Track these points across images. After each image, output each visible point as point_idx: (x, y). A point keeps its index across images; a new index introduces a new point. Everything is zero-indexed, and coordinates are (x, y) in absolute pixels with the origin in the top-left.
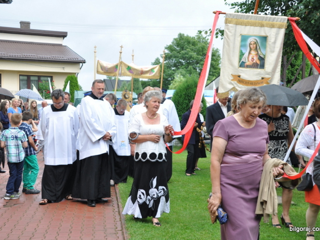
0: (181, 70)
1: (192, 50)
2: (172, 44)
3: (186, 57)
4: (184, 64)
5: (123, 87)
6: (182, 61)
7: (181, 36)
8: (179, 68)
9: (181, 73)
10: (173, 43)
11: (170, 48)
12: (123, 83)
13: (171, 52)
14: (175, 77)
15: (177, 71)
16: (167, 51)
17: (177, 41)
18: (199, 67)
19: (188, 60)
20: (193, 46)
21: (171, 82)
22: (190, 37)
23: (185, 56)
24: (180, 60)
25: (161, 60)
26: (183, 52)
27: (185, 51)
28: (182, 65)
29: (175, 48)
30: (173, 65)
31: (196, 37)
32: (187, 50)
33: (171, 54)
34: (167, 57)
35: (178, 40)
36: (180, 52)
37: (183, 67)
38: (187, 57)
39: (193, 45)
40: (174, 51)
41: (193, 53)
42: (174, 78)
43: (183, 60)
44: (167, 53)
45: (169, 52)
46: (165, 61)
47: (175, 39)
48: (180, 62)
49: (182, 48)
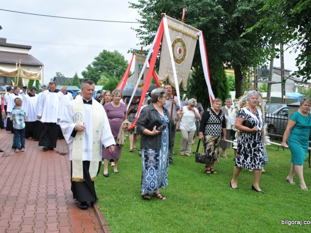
0: (104, 73)
1: (111, 60)
2: (98, 56)
3: (107, 65)
4: (106, 69)
5: (68, 82)
6: (105, 67)
7: (105, 51)
8: (103, 72)
9: (104, 74)
10: (99, 55)
11: (97, 59)
12: (67, 80)
13: (98, 61)
14: (101, 77)
15: (102, 74)
16: (95, 61)
17: (102, 54)
18: (116, 71)
19: (108, 66)
20: (112, 58)
21: (99, 80)
22: (110, 52)
23: (107, 64)
24: (104, 66)
25: (92, 66)
26: (106, 61)
27: (107, 61)
28: (105, 69)
29: (101, 59)
30: (99, 69)
31: (114, 53)
32: (109, 60)
33: (98, 62)
34: (95, 64)
35: (103, 54)
36: (104, 62)
37: (106, 71)
38: (109, 65)
39: (112, 57)
40: (100, 61)
41: (112, 62)
42: (100, 77)
43: (106, 67)
44: (96, 62)
45: (97, 61)
46: (94, 66)
47: (101, 53)
48: (104, 68)
49: (105, 59)
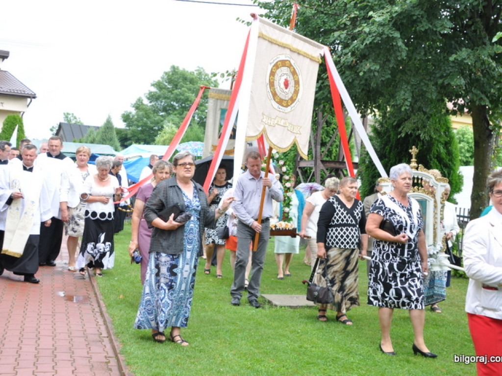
0: (171, 117)
1: (190, 89)
2: (161, 80)
3: (180, 99)
4: (177, 108)
5: (90, 136)
6: (175, 104)
7: (175, 70)
8: (169, 114)
9: (173, 120)
10: (162, 78)
11: (158, 85)
12: (89, 130)
13: (160, 91)
14: (165, 126)
15: (167, 118)
16: (154, 89)
17: (169, 76)
18: (198, 115)
19: (182, 103)
20: (191, 85)
21: (159, 132)
22: (188, 72)
23: (178, 97)
24: (172, 103)
25: (146, 102)
26: (176, 91)
27: (179, 90)
28: (175, 109)
29: (166, 86)
30: (161, 109)
31: (195, 73)
32: (183, 89)
33: (160, 93)
34: (152, 97)
35: (171, 74)
36: (173, 92)
37: (176, 112)
38: (182, 100)
39: (190, 83)
40: (164, 90)
41: (190, 95)
42: (162, 127)
43: (177, 103)
44: (154, 92)
45: (157, 91)
46: (151, 102)
47: (166, 73)
48: (172, 106)
49: (176, 86)
